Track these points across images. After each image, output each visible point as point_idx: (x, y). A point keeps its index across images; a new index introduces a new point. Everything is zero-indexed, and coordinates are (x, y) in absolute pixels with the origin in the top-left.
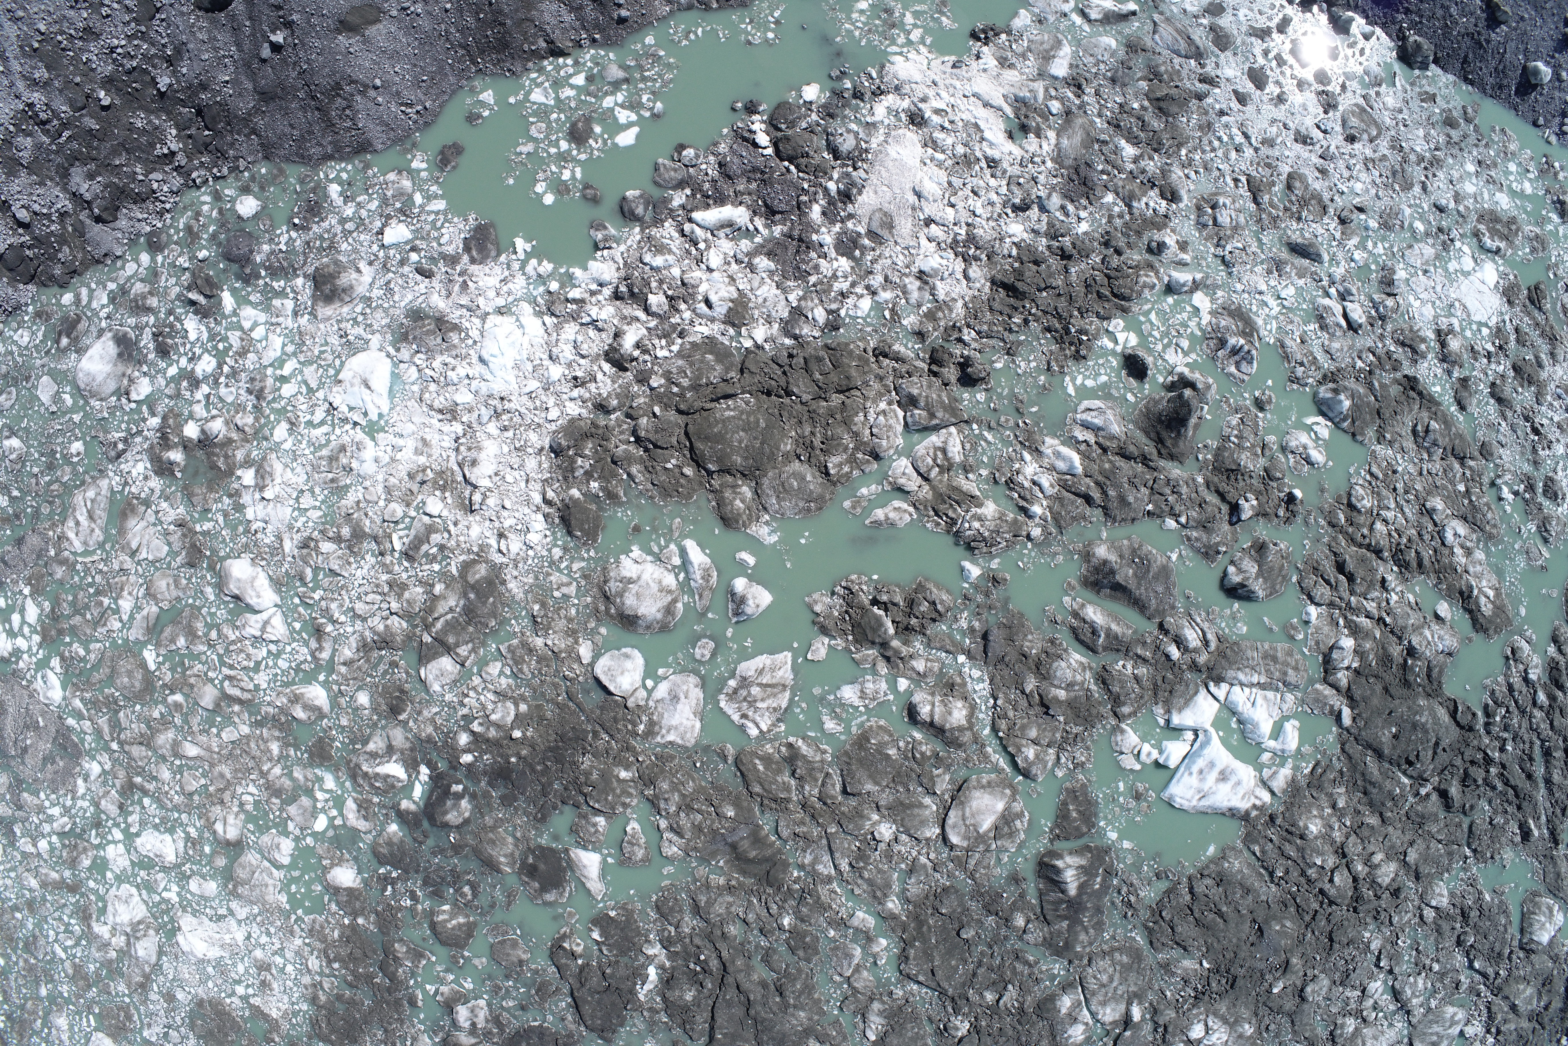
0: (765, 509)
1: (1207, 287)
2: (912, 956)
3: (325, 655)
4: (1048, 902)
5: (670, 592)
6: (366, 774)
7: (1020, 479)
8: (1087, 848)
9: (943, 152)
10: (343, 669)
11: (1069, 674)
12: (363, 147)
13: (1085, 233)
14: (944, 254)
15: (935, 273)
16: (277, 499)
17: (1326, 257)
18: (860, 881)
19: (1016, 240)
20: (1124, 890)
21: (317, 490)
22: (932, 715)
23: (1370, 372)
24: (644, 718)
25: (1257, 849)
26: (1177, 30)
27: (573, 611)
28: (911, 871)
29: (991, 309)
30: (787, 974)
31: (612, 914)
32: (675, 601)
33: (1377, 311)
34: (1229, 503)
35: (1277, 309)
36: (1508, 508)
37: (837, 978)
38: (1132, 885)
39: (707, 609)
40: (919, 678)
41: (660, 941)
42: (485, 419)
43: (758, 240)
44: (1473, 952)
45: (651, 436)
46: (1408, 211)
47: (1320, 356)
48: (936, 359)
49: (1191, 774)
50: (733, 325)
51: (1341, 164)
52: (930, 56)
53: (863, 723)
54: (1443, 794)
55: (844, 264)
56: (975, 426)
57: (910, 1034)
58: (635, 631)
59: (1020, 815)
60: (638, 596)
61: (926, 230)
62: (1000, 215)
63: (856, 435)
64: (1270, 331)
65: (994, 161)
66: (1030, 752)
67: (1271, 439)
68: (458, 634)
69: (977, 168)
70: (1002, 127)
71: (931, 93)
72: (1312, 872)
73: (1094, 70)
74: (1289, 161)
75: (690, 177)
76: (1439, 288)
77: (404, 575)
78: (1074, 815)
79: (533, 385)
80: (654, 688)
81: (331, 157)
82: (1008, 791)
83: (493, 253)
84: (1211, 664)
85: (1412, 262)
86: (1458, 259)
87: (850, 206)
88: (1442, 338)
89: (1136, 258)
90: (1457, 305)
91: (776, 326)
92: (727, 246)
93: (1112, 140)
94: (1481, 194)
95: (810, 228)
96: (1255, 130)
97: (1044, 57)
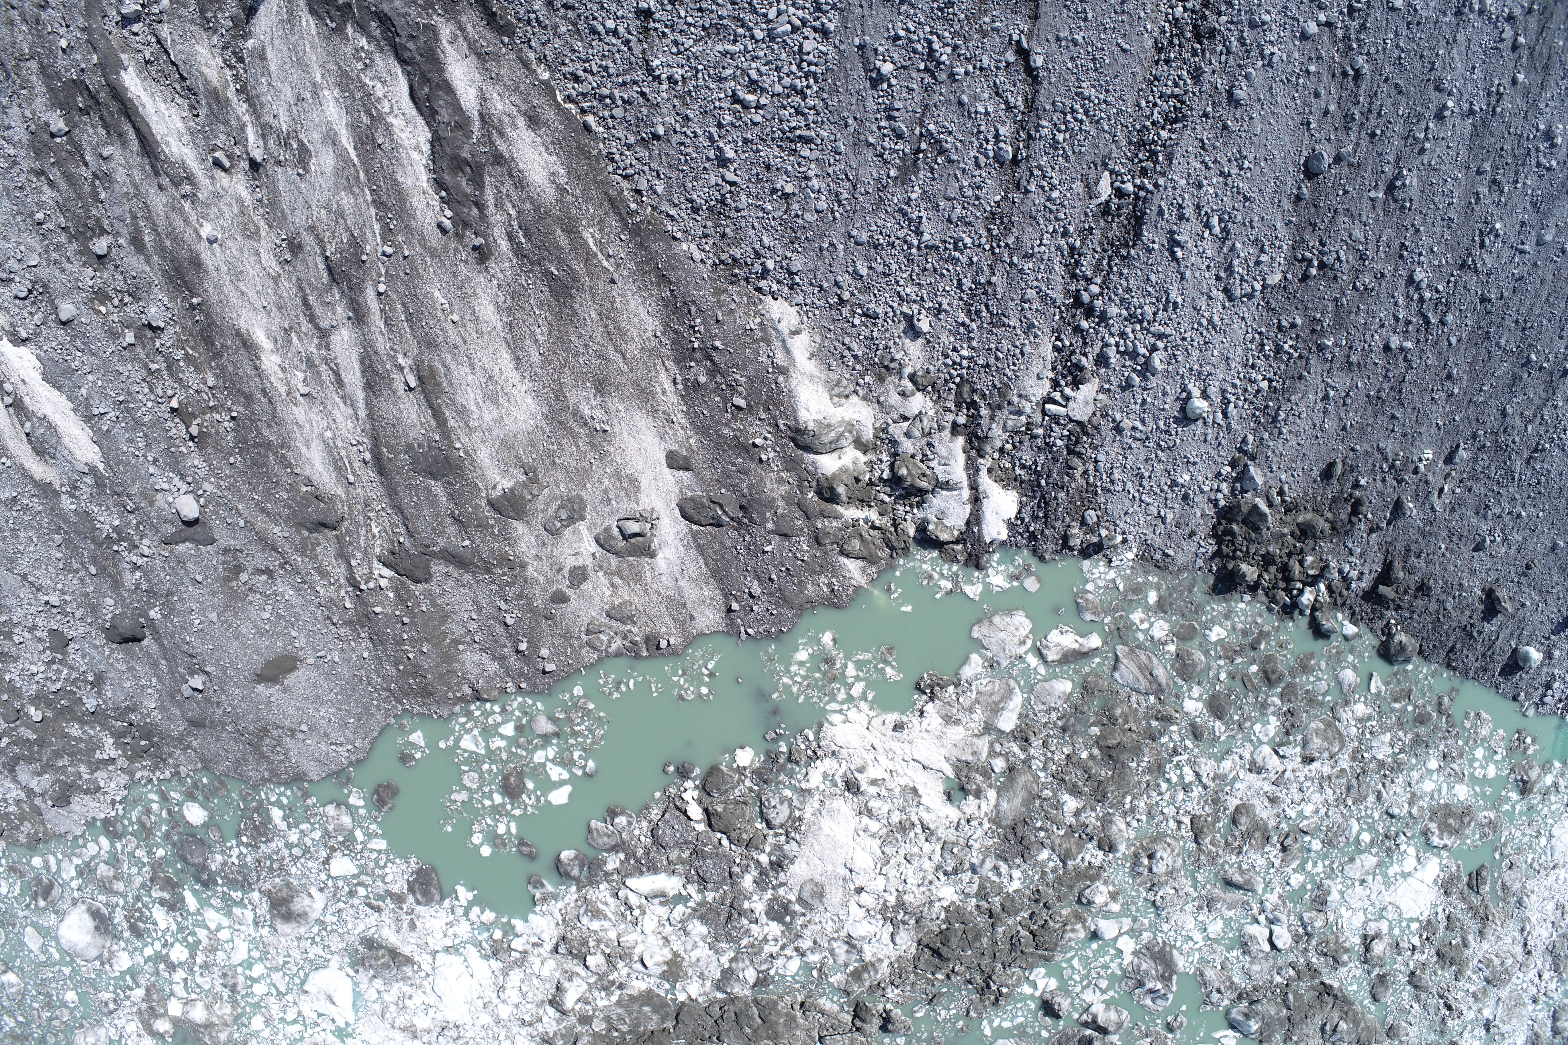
1: (1133, 930)
9: (878, 820)
12: (297, 778)
13: (1016, 892)
14: (872, 921)
15: (864, 938)
17: (1260, 888)
19: (945, 904)
23: (1287, 985)
26: (1139, 667)
29: (916, 968)
33: (1305, 929)
35: (1201, 943)
43: (691, 905)
46: (1356, 825)
47: (1239, 980)
48: (859, 1012)
50: (668, 982)
51: (1294, 789)
52: (871, 714)
55: (775, 928)
61: (856, 897)
62: (931, 883)
64: (1192, 963)
65: (928, 825)
69: (912, 835)
70: (941, 789)
71: (869, 757)
73: (1043, 721)
74: (1239, 795)
75: (623, 842)
76: (1373, 897)
79: (485, 1020)
81: (270, 780)
83: (437, 898)
85: (1351, 875)
86: (1401, 862)
87: (782, 874)
88: (1367, 941)
89: (1064, 912)
90: (1390, 908)
91: (708, 984)
92: (663, 911)
93: (1055, 795)
94: (1440, 790)
95: (740, 895)
96: (1207, 767)
97: (992, 710)
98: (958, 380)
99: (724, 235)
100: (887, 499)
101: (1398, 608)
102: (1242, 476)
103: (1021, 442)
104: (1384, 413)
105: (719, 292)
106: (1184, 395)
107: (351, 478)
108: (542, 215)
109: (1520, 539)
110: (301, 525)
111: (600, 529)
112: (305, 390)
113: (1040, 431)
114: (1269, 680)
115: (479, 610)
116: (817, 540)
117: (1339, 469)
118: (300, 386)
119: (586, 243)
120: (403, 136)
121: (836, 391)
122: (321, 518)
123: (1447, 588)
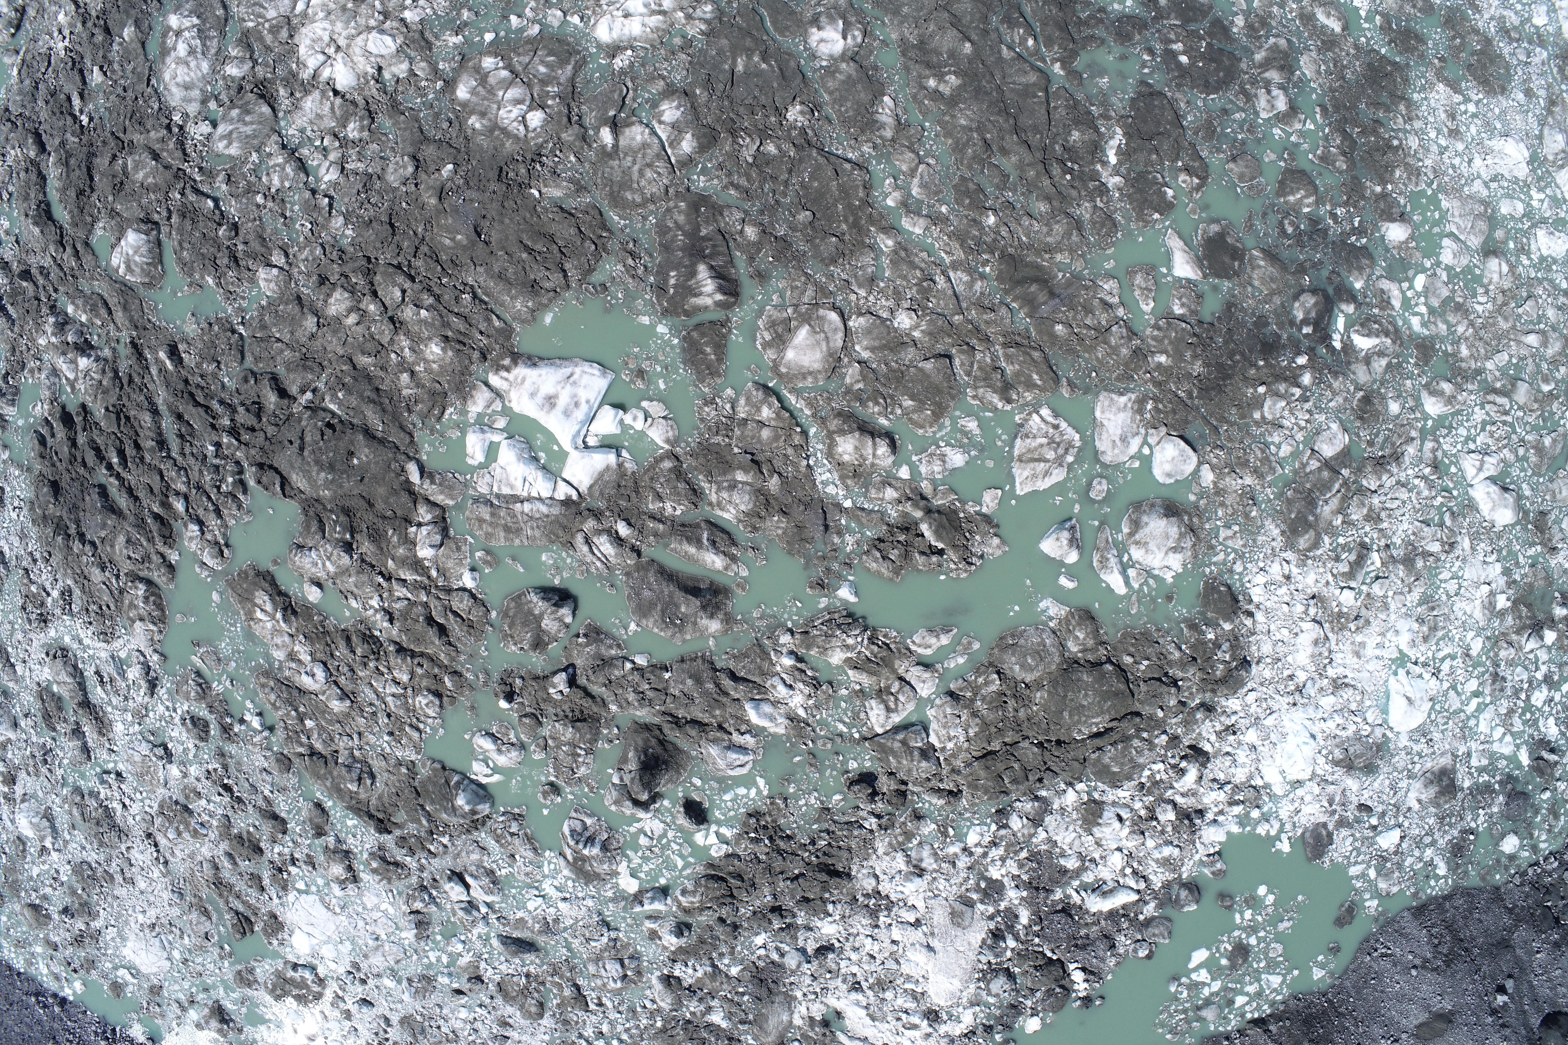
0: (1054, 632)
1: (624, 898)
2: (861, 190)
3: (1429, 445)
4: (724, 255)
5: (1137, 543)
6: (1387, 336)
7: (807, 690)
8: (687, 314)
9: (905, 991)
10: (1414, 434)
11: (736, 498)
12: (1421, 910)
13: (757, 934)
14: (901, 896)
15: (907, 878)
16: (1477, 585)
17: (495, 942)
18: (923, 265)
19: (830, 919)
20: (640, 271)
21: (1444, 598)
22: (874, 444)
23: (432, 833)
24: (1148, 416)
25: (497, 323)
27: (1220, 513)
28: (872, 280)
29: (849, 850)
30: (982, 162)
31: (1156, 216)
32: (1131, 534)
33: (430, 895)
34: (578, 687)
35: (544, 886)
37: (931, 161)
38: (633, 277)
39: (1099, 528)
40: (888, 481)
41: (1108, 191)
42: (1309, 684)
43: (1075, 883)
44: (217, 218)
45: (1166, 689)
46: (406, 997)
47: (491, 843)
48: (902, 796)
49: (588, 402)
50: (1095, 801)
51: (484, 1034)
53: (940, 430)
54: (283, 393)
55: (995, 873)
56: (857, 736)
57: (849, 104)
58: (1164, 500)
59: (766, 345)
60: (1167, 537)
61: (919, 915)
62: (847, 939)
63: (974, 714)
64: (549, 863)
65: (856, 990)
66: (766, 413)
68: (1320, 479)
69: (871, 981)
70: (847, 1022)
72: (430, 301)
74: (543, 1029)
75: (1140, 931)
76: (361, 924)
77: (1367, 529)
78: (708, 350)
79: (1269, 721)
80: (1142, 446)
82: (783, 370)
83: (1308, 835)
84: (578, 518)
85: (394, 947)
86: (340, 955)
87: (992, 928)
88: (353, 878)
89: (704, 918)
90: (337, 909)
91: (1055, 806)
92: (1105, 874)
93: (735, 1026)
95: (1029, 902)
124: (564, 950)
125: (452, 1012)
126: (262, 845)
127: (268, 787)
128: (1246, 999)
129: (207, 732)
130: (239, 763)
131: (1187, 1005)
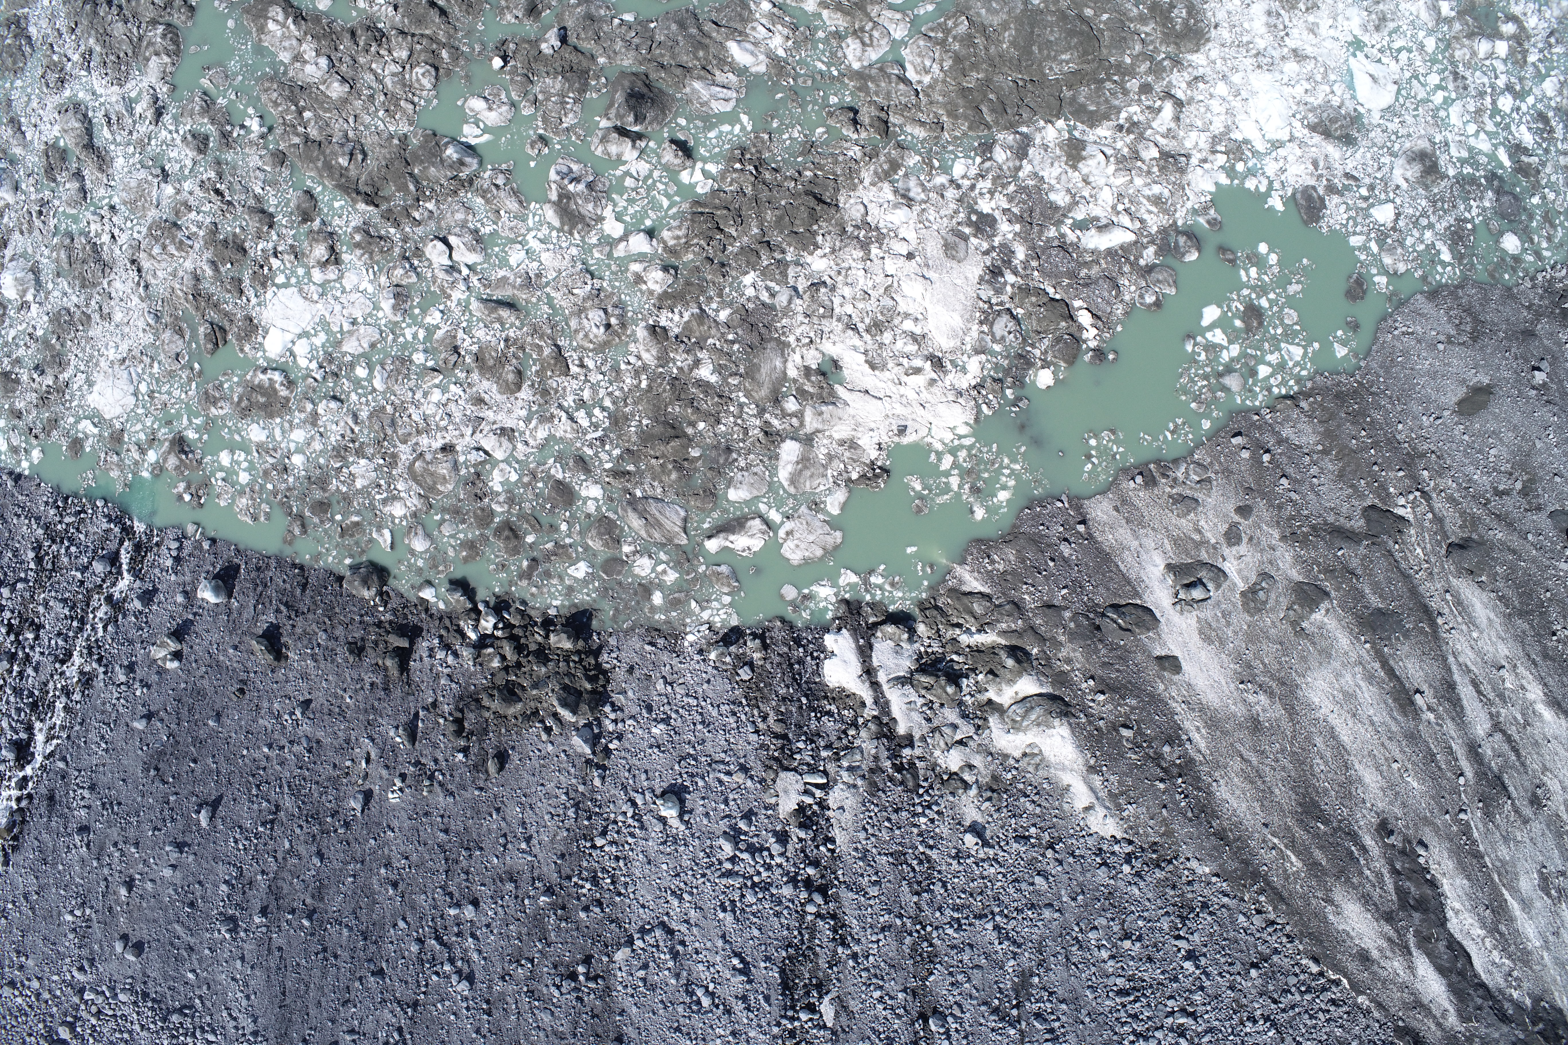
7: (786, 31)
9: (904, 332)
12: (1434, 294)
13: (746, 273)
14: (890, 226)
15: (896, 206)
17: (475, 305)
19: (819, 252)
23: (418, 200)
26: (660, 525)
29: (835, 180)
33: (412, 265)
34: (569, 44)
35: (529, 237)
36: (251, 111)
42: (1270, 50)
43: (1069, 221)
45: (1129, 35)
47: (477, 202)
48: (885, 128)
50: (1077, 139)
51: (458, 416)
52: (929, 439)
55: (985, 206)
56: (835, 73)
61: (912, 249)
62: (839, 273)
63: (947, 51)
64: (534, 215)
65: (851, 332)
67: (527, 111)
69: (867, 321)
70: (846, 372)
71: (925, 395)
73: (752, 456)
74: (520, 403)
75: (1143, 276)
76: (338, 308)
79: (1236, 78)
81: (1456, 286)
83: (1299, 196)
85: (370, 329)
86: (313, 348)
87: (988, 263)
88: (334, 258)
89: (691, 256)
90: (315, 297)
91: (1038, 141)
92: (1096, 211)
93: (725, 380)
94: (283, 432)
95: (1024, 237)
96: (563, 428)
97: (808, 460)
98: (921, 791)
99: (1174, 887)
100: (955, 657)
101: (379, 624)
102: (594, 740)
103: (840, 738)
104: (458, 834)
105: (1169, 834)
106: (686, 818)
107: (1448, 597)
108: (1341, 874)
109: (261, 721)
110: (1481, 543)
111: (1225, 586)
112: (1503, 672)
113: (824, 754)
114: (511, 529)
115: (1312, 487)
116: (1018, 606)
117: (492, 766)
118: (1507, 675)
119: (1297, 856)
120: (1470, 921)
121: (1037, 760)
122: (1466, 553)
123: (330, 655)
124: (546, 307)
125: (426, 394)
126: (247, 245)
127: (260, 183)
128: (1270, 370)
129: (206, 145)
130: (234, 168)
131: (1208, 369)
